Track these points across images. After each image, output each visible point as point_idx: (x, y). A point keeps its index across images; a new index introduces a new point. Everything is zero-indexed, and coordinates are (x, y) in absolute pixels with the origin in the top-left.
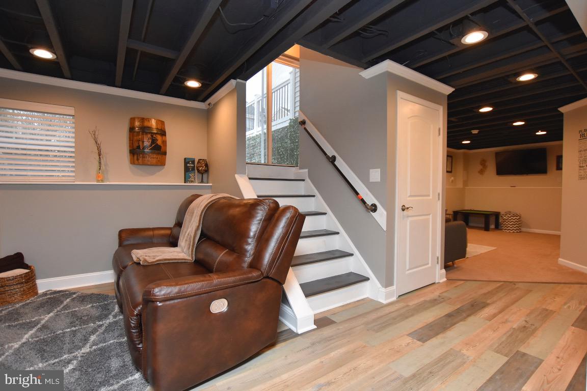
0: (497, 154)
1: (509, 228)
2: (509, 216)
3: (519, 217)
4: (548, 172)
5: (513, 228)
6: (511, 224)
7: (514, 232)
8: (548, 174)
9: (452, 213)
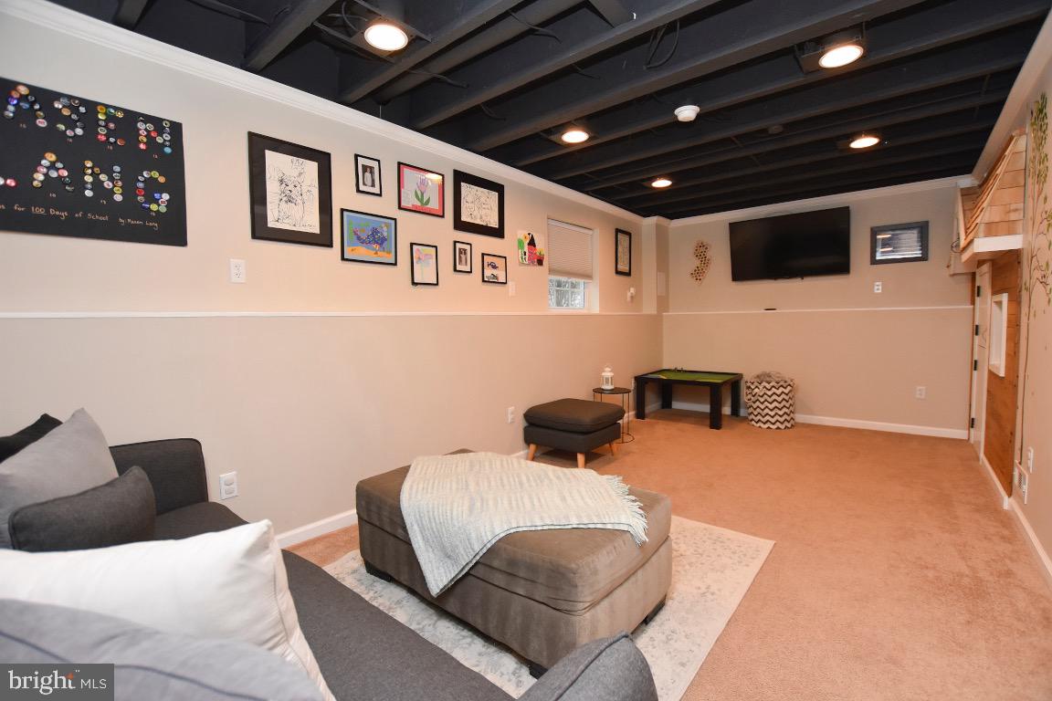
0: (734, 227)
1: (768, 418)
2: (768, 386)
3: (789, 388)
4: (851, 271)
5: (777, 417)
6: (771, 406)
7: (778, 428)
8: (851, 275)
9: (632, 385)
